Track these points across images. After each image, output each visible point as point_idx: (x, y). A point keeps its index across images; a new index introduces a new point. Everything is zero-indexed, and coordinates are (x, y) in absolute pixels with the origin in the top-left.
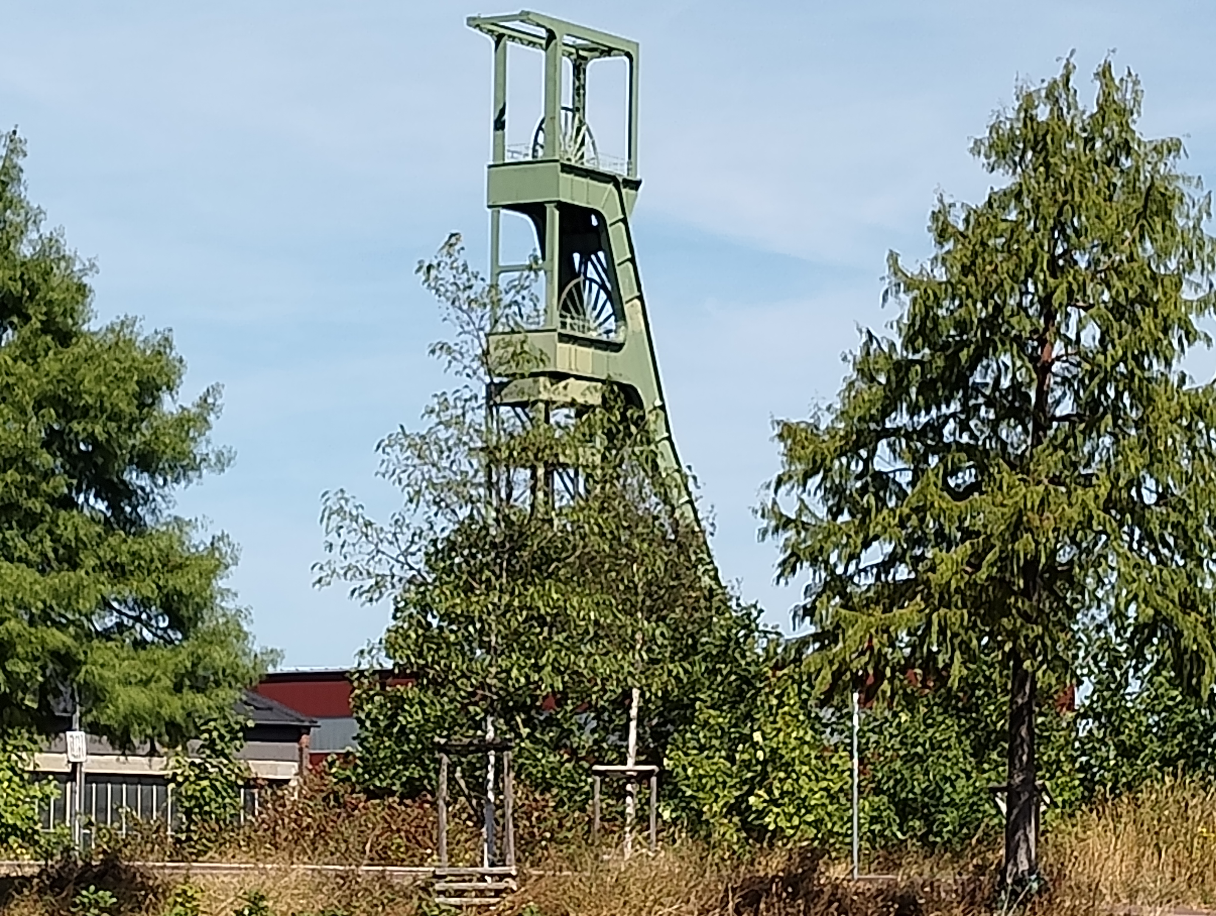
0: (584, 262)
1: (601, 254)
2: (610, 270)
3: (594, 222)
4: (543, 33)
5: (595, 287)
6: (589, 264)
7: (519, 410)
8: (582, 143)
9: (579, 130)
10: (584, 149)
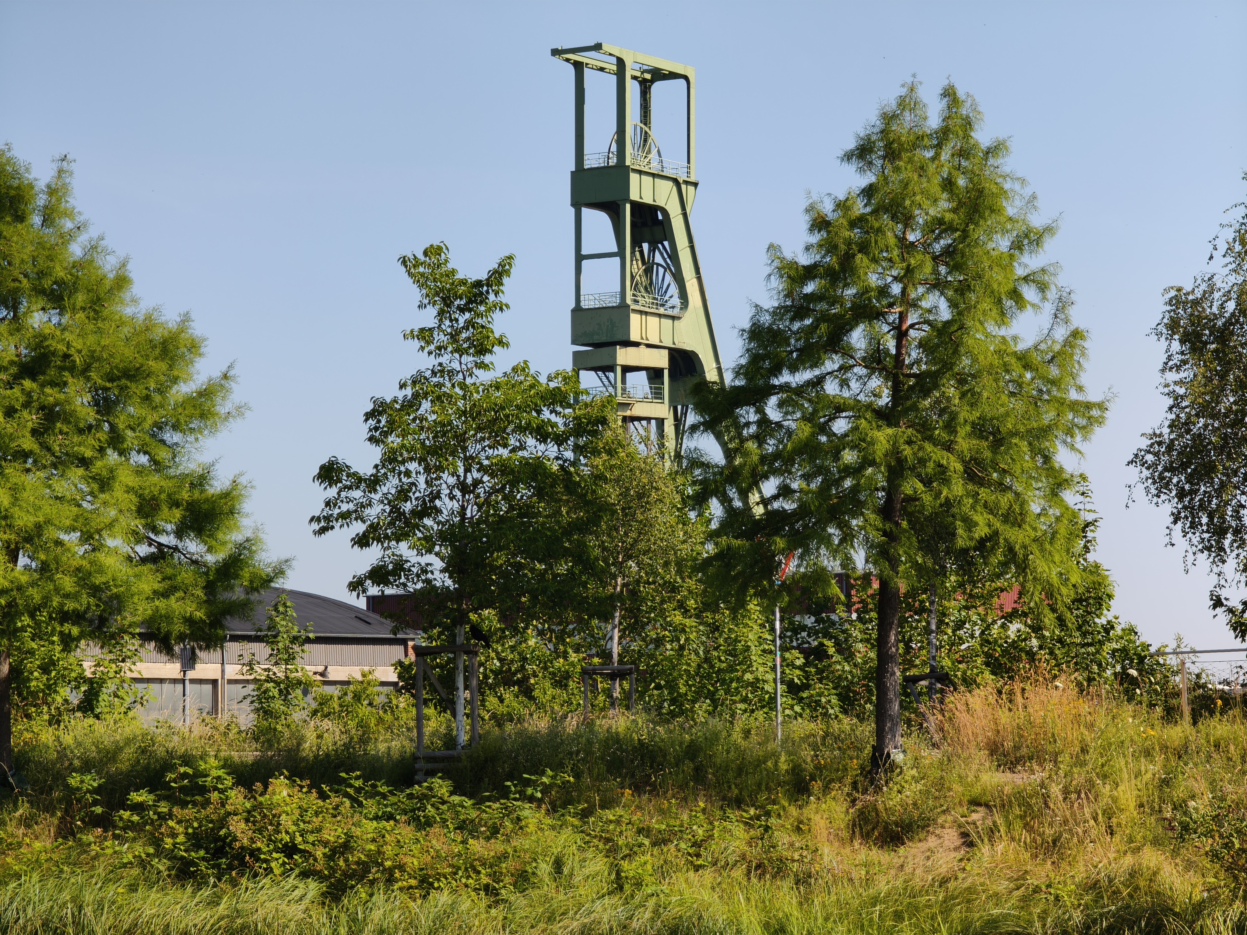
0: (652, 250)
1: (666, 243)
2: (674, 256)
3: (660, 217)
4: (614, 60)
5: (661, 270)
6: (657, 252)
7: (600, 373)
8: (649, 152)
9: (645, 141)
10: (650, 156)
